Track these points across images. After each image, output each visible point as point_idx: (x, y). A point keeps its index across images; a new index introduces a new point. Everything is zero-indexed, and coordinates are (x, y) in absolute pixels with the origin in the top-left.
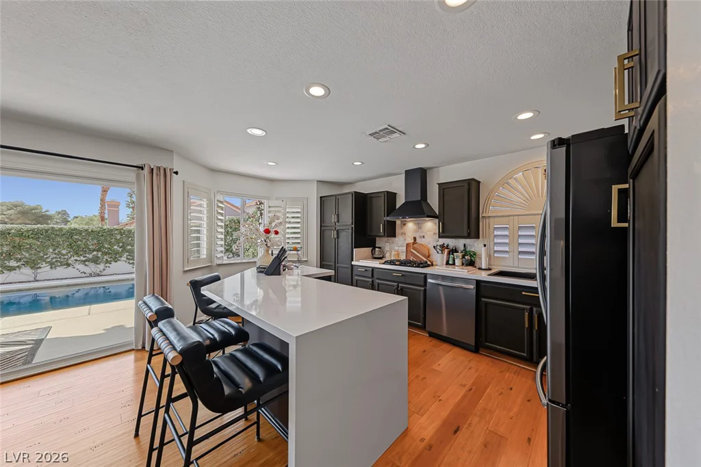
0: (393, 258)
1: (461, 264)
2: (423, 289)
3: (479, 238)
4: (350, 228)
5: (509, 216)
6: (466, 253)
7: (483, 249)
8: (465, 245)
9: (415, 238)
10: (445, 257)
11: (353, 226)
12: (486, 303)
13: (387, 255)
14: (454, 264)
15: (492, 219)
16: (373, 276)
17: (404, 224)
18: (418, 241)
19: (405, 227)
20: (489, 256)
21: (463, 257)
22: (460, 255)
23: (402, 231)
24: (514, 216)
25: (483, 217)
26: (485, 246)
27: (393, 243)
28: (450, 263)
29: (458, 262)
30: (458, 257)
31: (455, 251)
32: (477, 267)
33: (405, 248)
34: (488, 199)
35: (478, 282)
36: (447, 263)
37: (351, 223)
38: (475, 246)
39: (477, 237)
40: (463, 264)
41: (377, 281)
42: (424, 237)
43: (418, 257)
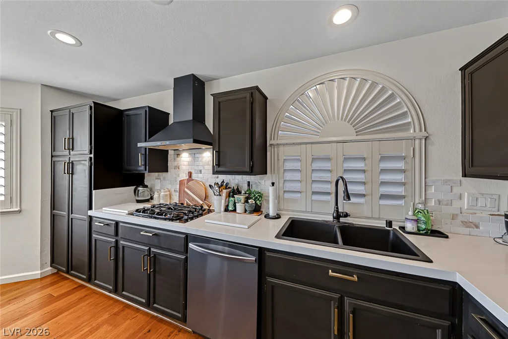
0: (162, 202)
1: (244, 211)
2: (183, 257)
3: (266, 174)
4: (88, 159)
5: (301, 144)
6: (249, 194)
7: (271, 189)
8: (249, 182)
9: (190, 174)
10: (223, 201)
11: (92, 156)
12: (273, 287)
13: (156, 196)
14: (235, 210)
15: (281, 148)
16: (117, 234)
17: (178, 155)
18: (194, 176)
19: (178, 159)
20: (278, 198)
21: (246, 201)
22: (242, 198)
23: (176, 164)
24: (306, 143)
25: (271, 145)
26: (273, 184)
27: (164, 179)
28: (230, 208)
29: (240, 208)
30: (239, 201)
31: (237, 191)
32: (265, 213)
33: (178, 187)
34: (276, 121)
35: (261, 252)
36: (226, 210)
37: (87, 151)
38: (262, 184)
39: (264, 172)
40: (246, 211)
41: (122, 242)
42: (201, 171)
43: (193, 199)
